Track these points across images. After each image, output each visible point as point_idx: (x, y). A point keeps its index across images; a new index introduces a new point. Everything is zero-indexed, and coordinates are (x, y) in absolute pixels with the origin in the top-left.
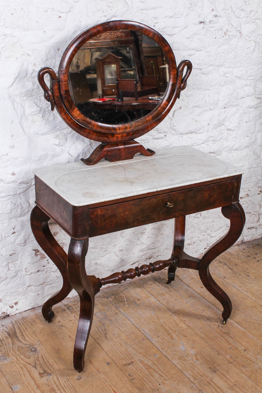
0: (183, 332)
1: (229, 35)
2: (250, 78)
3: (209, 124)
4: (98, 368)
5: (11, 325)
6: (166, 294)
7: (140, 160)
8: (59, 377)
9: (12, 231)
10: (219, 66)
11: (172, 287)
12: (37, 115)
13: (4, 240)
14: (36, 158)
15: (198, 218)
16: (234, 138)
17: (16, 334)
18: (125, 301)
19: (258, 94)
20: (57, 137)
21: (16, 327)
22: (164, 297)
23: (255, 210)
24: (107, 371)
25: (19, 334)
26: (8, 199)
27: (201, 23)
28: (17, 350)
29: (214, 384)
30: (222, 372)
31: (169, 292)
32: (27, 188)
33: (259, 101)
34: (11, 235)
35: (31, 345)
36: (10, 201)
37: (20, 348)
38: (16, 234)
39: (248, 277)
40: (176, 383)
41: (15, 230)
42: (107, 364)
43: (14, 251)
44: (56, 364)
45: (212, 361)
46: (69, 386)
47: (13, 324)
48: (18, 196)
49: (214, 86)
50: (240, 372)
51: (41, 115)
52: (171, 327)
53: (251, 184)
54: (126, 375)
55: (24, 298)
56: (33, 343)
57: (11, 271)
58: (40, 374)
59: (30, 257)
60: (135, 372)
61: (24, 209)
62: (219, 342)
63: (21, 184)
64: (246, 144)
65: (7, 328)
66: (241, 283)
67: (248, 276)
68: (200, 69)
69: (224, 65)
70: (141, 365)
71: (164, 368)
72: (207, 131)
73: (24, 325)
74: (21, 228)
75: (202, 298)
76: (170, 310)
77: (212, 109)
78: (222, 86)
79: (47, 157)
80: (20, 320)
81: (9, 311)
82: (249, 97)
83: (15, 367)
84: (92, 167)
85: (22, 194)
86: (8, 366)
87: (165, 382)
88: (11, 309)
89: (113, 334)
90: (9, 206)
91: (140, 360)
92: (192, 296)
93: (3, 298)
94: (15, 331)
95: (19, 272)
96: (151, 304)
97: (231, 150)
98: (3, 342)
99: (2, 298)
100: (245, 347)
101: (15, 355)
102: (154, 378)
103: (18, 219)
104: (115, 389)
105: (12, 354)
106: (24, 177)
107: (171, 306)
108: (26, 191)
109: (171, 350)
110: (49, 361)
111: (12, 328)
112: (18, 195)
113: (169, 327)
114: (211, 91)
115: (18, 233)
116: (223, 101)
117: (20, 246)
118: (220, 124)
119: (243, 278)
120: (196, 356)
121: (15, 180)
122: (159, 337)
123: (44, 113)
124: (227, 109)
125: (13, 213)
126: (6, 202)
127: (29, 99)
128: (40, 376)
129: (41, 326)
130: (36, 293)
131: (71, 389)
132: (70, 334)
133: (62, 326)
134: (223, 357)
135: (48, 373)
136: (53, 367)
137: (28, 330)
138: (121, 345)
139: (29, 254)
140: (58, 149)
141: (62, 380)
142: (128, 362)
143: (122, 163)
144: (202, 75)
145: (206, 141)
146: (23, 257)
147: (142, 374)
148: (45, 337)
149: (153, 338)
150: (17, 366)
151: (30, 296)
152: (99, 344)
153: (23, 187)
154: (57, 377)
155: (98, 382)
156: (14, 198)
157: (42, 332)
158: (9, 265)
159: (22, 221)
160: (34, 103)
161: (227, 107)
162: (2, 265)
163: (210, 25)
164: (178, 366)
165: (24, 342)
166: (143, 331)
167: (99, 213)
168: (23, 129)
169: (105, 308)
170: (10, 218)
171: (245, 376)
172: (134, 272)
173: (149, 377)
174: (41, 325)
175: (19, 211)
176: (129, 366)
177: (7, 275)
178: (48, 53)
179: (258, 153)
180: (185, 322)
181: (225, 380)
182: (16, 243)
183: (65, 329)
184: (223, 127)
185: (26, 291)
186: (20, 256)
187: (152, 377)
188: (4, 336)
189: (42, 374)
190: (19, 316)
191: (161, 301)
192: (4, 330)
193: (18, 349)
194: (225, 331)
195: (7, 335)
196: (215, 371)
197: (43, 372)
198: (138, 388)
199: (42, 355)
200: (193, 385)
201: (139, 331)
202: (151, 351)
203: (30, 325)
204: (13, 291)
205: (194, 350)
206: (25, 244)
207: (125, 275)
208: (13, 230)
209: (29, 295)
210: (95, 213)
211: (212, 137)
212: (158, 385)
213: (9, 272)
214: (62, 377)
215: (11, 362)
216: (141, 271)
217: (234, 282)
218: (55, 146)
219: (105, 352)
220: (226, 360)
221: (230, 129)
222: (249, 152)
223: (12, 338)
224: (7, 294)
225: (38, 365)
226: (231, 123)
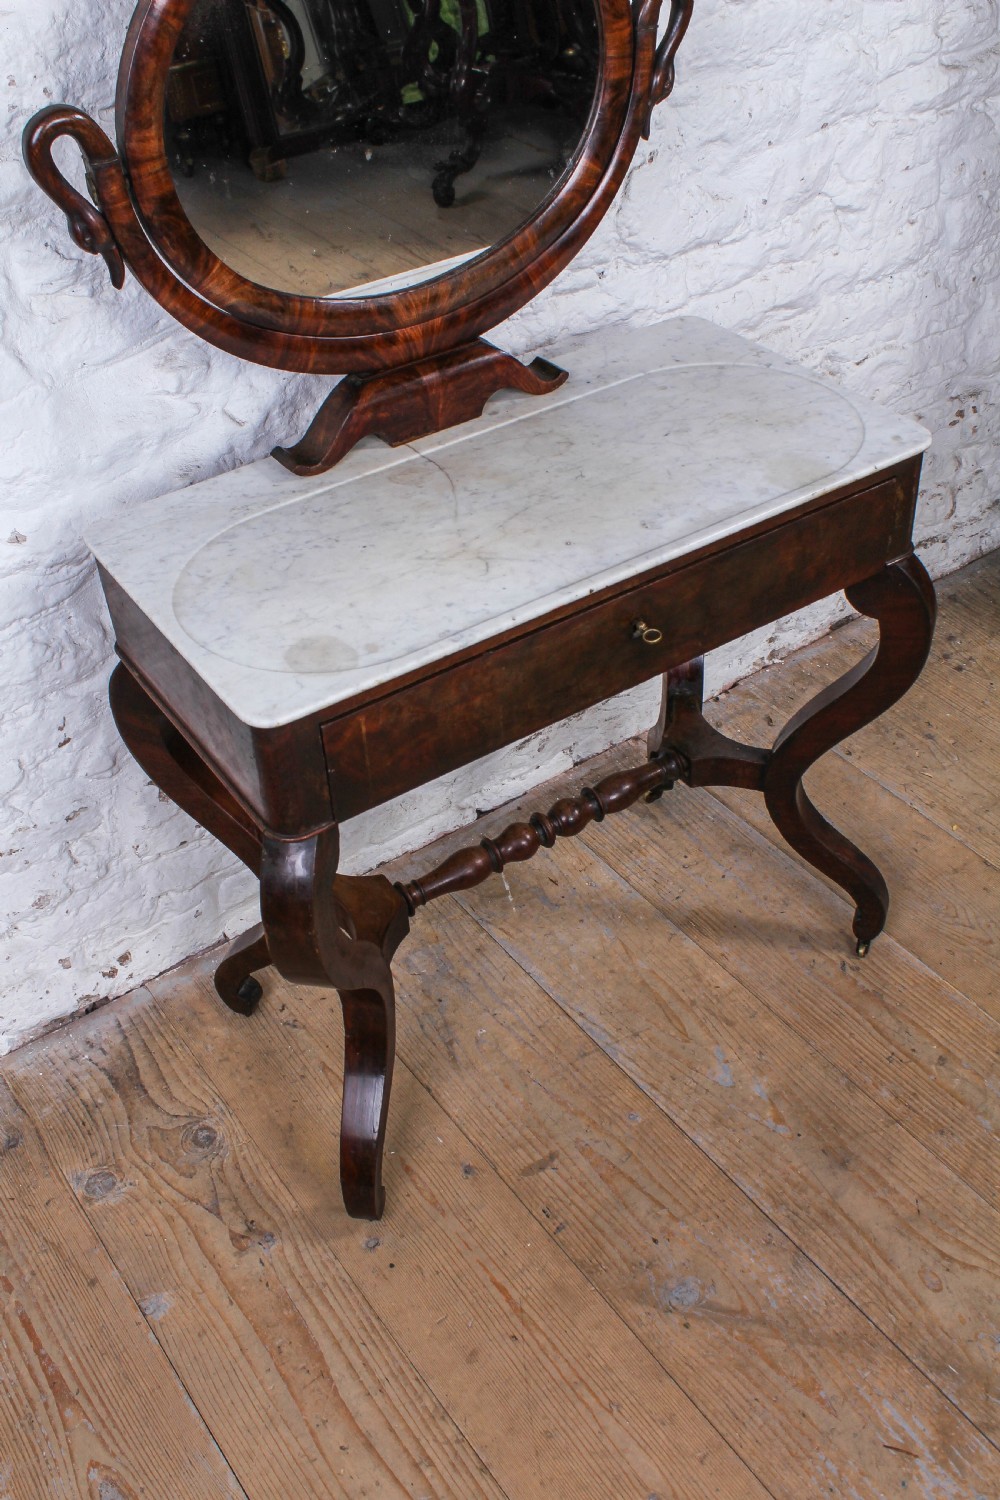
0: (719, 1005)
3: (765, 202)
4: (436, 1192)
5: (119, 1039)
6: (649, 848)
7: (512, 417)
8: (302, 1247)
9: (59, 736)
11: (668, 814)
12: (67, 290)
13: (32, 776)
14: (96, 461)
16: (862, 237)
17: (138, 1077)
18: (506, 894)
19: (951, 48)
20: (166, 360)
21: (134, 1043)
22: (643, 858)
23: (939, 481)
24: (466, 1201)
25: (147, 1078)
26: (19, 633)
28: (147, 1145)
29: (847, 1216)
30: (870, 1162)
31: (658, 837)
32: (81, 576)
33: (955, 77)
34: (55, 751)
35: (195, 1117)
36: (25, 636)
37: (155, 1133)
38: (75, 744)
39: (929, 741)
40: (713, 1230)
41: (69, 732)
42: (466, 1172)
43: (80, 800)
44: (286, 1192)
45: (832, 1121)
46: (340, 1282)
47: (122, 1032)
48: (55, 611)
49: (781, 44)
50: (931, 1156)
51: (84, 291)
52: (676, 989)
54: (534, 1213)
55: (148, 935)
56: (200, 1107)
57: (83, 868)
58: (235, 1238)
59: (144, 807)
60: (565, 1199)
61: (87, 652)
62: (851, 1034)
63: (57, 567)
64: (906, 255)
65: (104, 1052)
66: (908, 768)
67: (929, 737)
70: (583, 1164)
71: (664, 1171)
72: (760, 229)
73: (162, 1035)
74: (88, 722)
75: (775, 848)
76: (665, 913)
77: (777, 140)
78: (810, 40)
79: (142, 445)
80: (147, 1012)
81: (105, 988)
82: (917, 67)
83: (147, 1218)
84: (321, 485)
85: (67, 601)
86: (121, 1214)
87: (674, 1227)
88: (111, 980)
89: (477, 1041)
90: (26, 658)
91: (577, 1141)
92: (738, 845)
93: (75, 954)
94: (134, 1062)
95: (114, 863)
96: (598, 896)
97: (852, 282)
98: (98, 1116)
99: (71, 954)
100: (940, 1045)
101: (143, 1165)
102: (633, 1215)
103: (72, 691)
104: (501, 1279)
105: (133, 1162)
106: (60, 543)
107: (669, 899)
108: (79, 587)
109: (685, 1087)
110: (261, 1179)
111: (120, 1052)
112: (51, 610)
113: (670, 989)
114: (771, 67)
115: (81, 740)
116: (817, 100)
117: (98, 779)
118: (809, 194)
119: (912, 746)
120: (772, 1104)
121: (30, 560)
122: (636, 1035)
123: (94, 279)
124: (830, 130)
125: (47, 678)
126: (11, 644)
127: (19, 234)
128: (235, 1250)
129: (221, 1032)
130: (189, 912)
131: (347, 1293)
132: (324, 1058)
133: (295, 1026)
134: (867, 1100)
135: (262, 1233)
136: (277, 1206)
137: (176, 1056)
138: (507, 1087)
139: (137, 798)
140: (181, 407)
141: (314, 1256)
142: (538, 1157)
143: (439, 443)
145: (758, 268)
146: (116, 812)
147: (591, 1201)
148: (238, 1080)
149: (617, 1042)
150: (155, 1213)
151: (166, 924)
152: (429, 1090)
153: (67, 577)
154: (296, 1248)
155: (437, 1254)
156: (40, 624)
157: (227, 1059)
158: (73, 849)
159: (88, 696)
160: (42, 245)
161: (834, 122)
162: (44, 856)
164: (716, 1156)
165: (168, 1107)
166: (581, 1014)
167: (364, 729)
168: (21, 361)
169: (439, 932)
170: (40, 694)
171: (948, 1172)
172: (528, 837)
173: (615, 1213)
174: (220, 1027)
175: (69, 664)
176: (541, 1174)
177: (71, 883)
178: (63, 19)
179: (951, 278)
180: (724, 961)
181: (882, 1195)
182: (81, 774)
183: (306, 1038)
184: (819, 202)
185: (153, 914)
186: (104, 811)
187: (626, 1214)
188: (96, 1090)
189: (243, 1237)
190: (143, 999)
191: (633, 878)
192: (97, 1064)
193: (151, 1140)
194: (867, 986)
195: (107, 1083)
196: (843, 1164)
197: (245, 1228)
198: (580, 1265)
199: (235, 1158)
200: (771, 1229)
201: (567, 1020)
202: (613, 1099)
203: (181, 1030)
204: (104, 923)
205: (765, 1080)
206: (115, 769)
207: (496, 855)
208: (62, 733)
209: (165, 921)
210: (348, 734)
211: (781, 247)
212: (651, 1242)
213: (77, 871)
214: (313, 1245)
215: (131, 1199)
216: (554, 828)
217: (883, 768)
218: (168, 398)
219: (454, 1122)
220: (880, 1111)
221: (848, 206)
222: (918, 281)
223: (124, 1096)
224: (84, 939)
225: (223, 1200)
226: (849, 182)
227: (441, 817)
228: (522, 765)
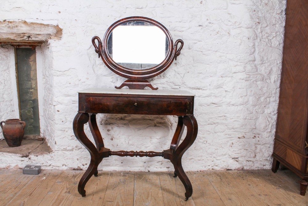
0: (156, 198)
1: (220, 34)
2: (240, 61)
3: (210, 85)
4: (94, 198)
6: (168, 181)
8: (72, 196)
10: (216, 52)
12: (102, 65)
15: (205, 143)
16: (231, 97)
18: (142, 179)
19: (247, 72)
22: (166, 182)
23: (251, 149)
24: (96, 200)
27: (200, 26)
33: (248, 76)
37: (71, 181)
42: (100, 198)
46: (71, 200)
49: (213, 62)
52: (153, 194)
53: (246, 130)
64: (240, 103)
66: (220, 186)
67: (229, 184)
68: (202, 52)
69: (219, 51)
70: (115, 204)
72: (209, 89)
76: (161, 187)
77: (212, 76)
78: (218, 63)
81: (82, 167)
82: (240, 73)
83: (60, 187)
86: (58, 185)
88: (83, 166)
89: (119, 189)
91: (118, 201)
96: (154, 183)
97: (229, 104)
98: (67, 178)
99: (79, 159)
101: (66, 183)
107: (164, 186)
109: (140, 203)
113: (151, 194)
114: (211, 65)
116: (220, 72)
118: (219, 87)
119: (224, 184)
122: (140, 196)
124: (224, 78)
128: (64, 193)
132: (98, 183)
133: (99, 179)
138: (116, 194)
144: (204, 55)
145: (210, 96)
149: (137, 196)
163: (207, 28)
166: (136, 192)
167: (91, 100)
168: (94, 71)
176: (109, 202)
179: (251, 110)
180: (163, 194)
182: (87, 130)
184: (222, 89)
189: (67, 192)
191: (161, 183)
195: (72, 176)
201: (133, 191)
202: (129, 200)
204: (85, 156)
211: (214, 94)
215: (61, 184)
219: (105, 193)
221: (227, 91)
222: (243, 108)
226: (227, 87)
227: (142, 168)
228: (158, 166)
